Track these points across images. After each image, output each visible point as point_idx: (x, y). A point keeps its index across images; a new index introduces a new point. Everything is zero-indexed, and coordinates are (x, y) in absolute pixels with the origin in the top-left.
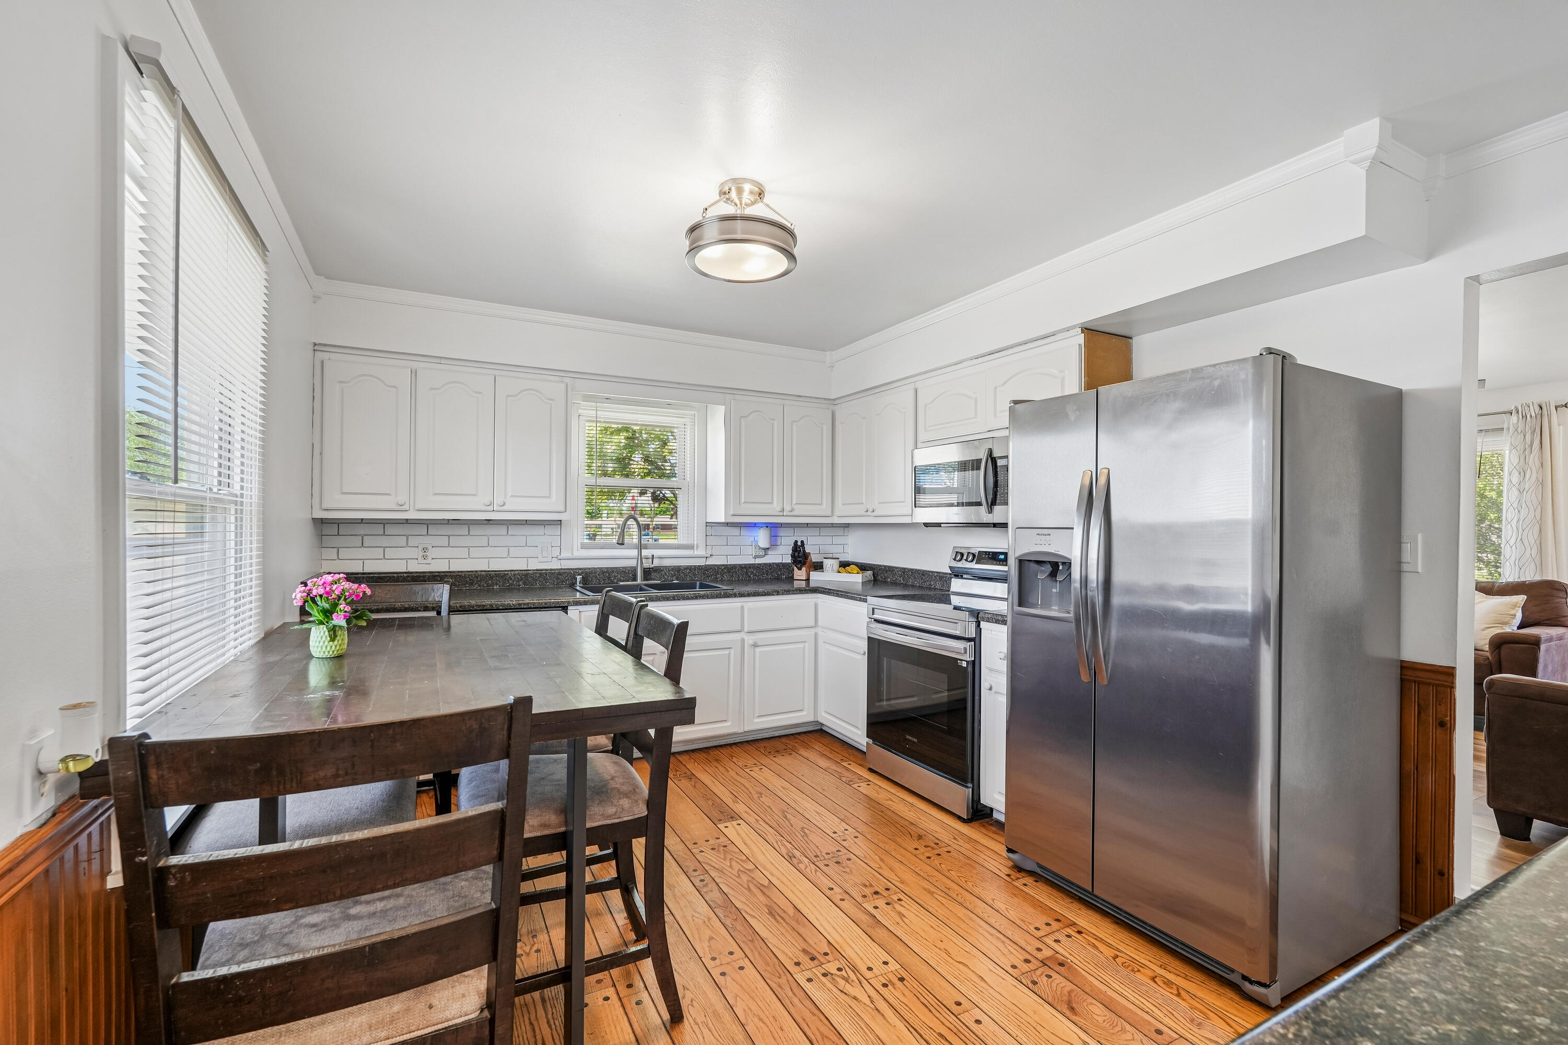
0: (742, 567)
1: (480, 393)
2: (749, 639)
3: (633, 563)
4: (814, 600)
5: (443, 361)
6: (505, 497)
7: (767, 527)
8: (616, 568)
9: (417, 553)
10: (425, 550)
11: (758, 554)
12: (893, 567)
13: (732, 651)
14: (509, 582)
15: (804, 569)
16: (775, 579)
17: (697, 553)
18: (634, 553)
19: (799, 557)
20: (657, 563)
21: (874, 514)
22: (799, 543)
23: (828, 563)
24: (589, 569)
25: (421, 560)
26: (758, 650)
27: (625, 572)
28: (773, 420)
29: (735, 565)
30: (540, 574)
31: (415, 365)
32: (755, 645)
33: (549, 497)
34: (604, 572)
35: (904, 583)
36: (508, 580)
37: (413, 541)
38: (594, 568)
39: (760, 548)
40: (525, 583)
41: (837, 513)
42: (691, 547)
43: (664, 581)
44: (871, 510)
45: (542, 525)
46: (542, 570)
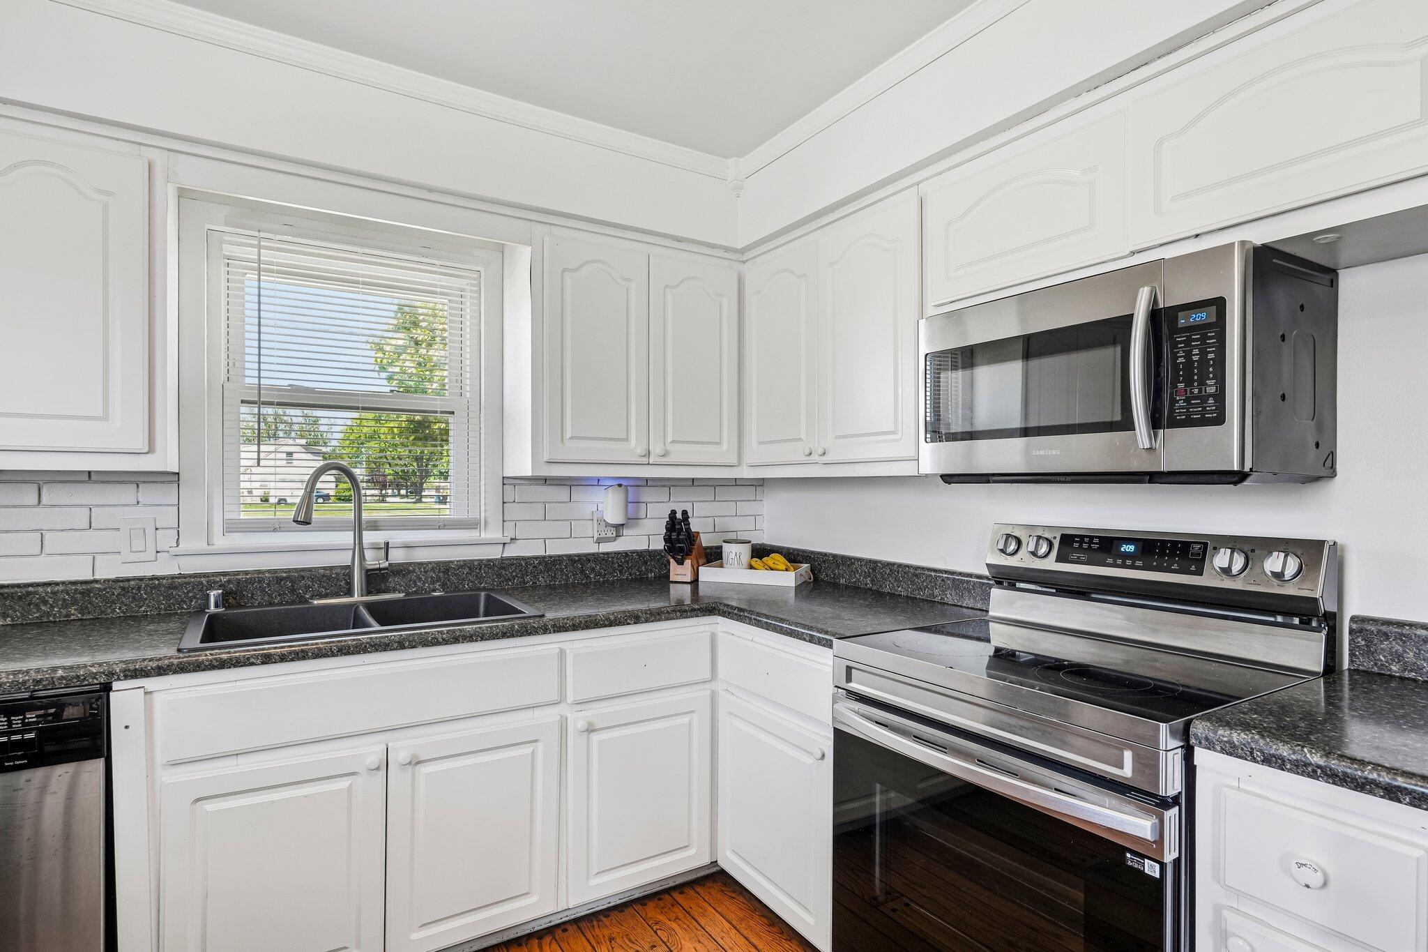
0: (575, 560)
2: (577, 720)
3: (344, 559)
4: (708, 628)
7: (620, 485)
8: (310, 570)
11: (603, 535)
12: (850, 558)
13: (540, 746)
14: (39, 609)
15: (688, 562)
16: (636, 580)
17: (486, 535)
18: (347, 538)
19: (679, 541)
20: (397, 556)
21: (826, 459)
22: (679, 516)
23: (730, 551)
24: (246, 573)
26: (596, 737)
27: (329, 578)
28: (629, 280)
29: (559, 556)
30: (123, 589)
32: (590, 730)
33: (105, 417)
34: (278, 581)
35: (875, 588)
36: (37, 606)
38: (259, 572)
39: (607, 525)
40: (82, 610)
41: (749, 458)
42: (472, 525)
43: (416, 593)
44: (821, 451)
45: (131, 482)
46: (128, 580)
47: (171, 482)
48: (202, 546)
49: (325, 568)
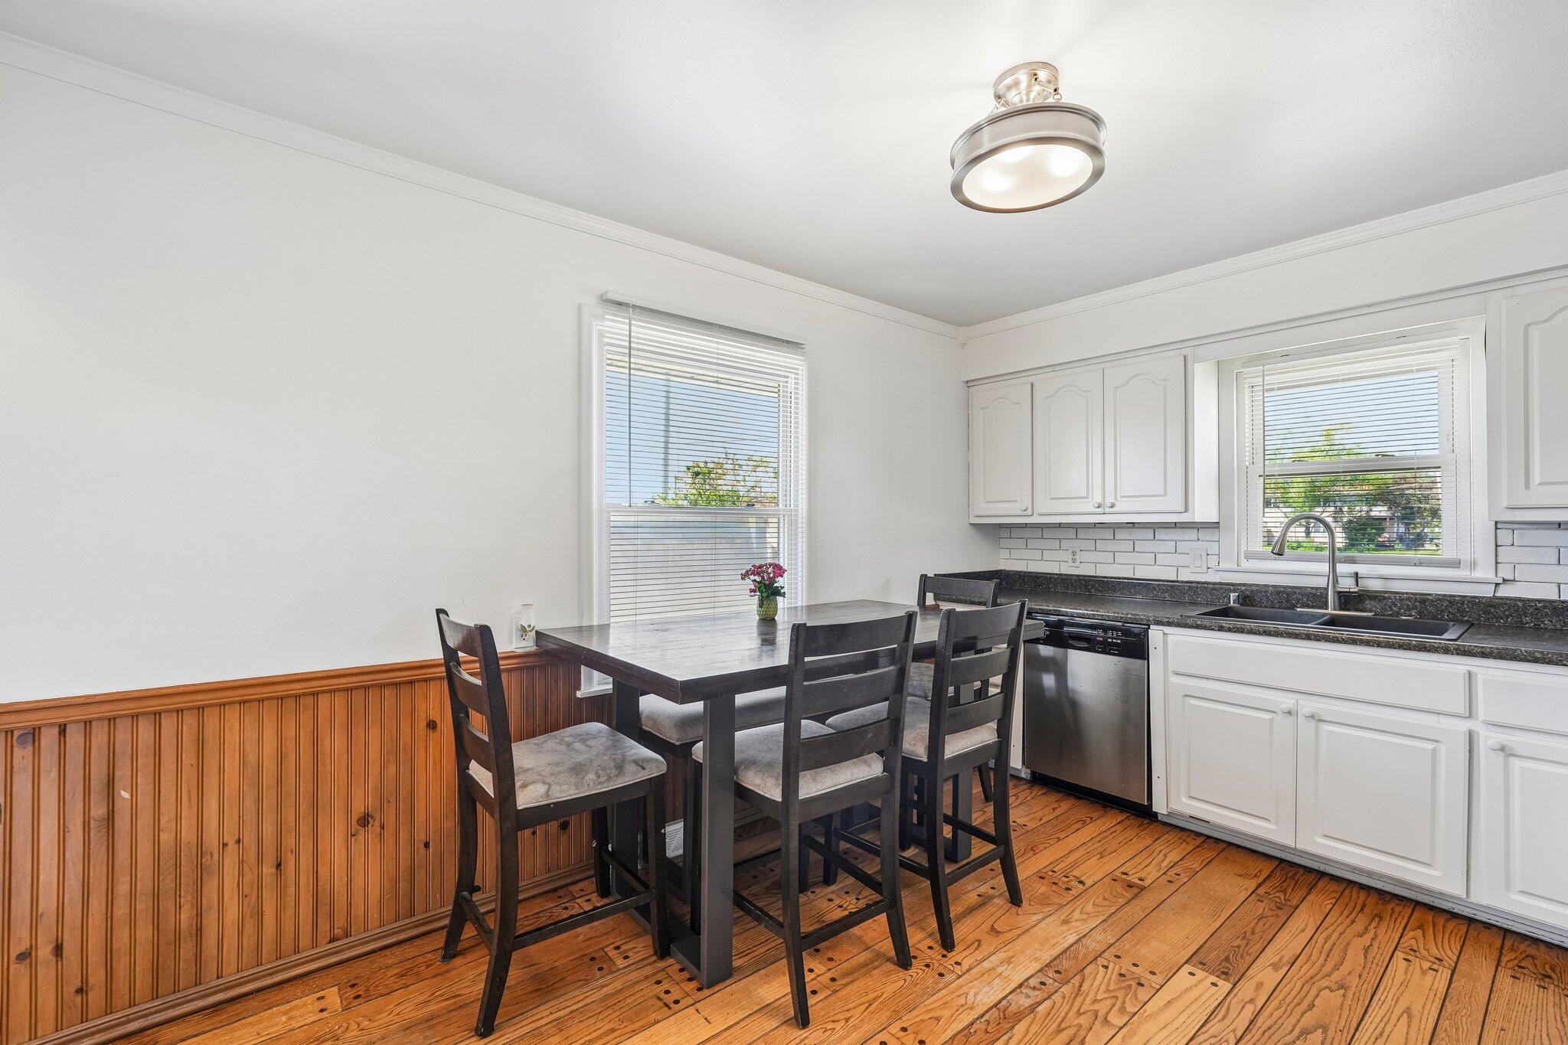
1: (1089, 391)
2: (1491, 736)
5: (1056, 368)
6: (1116, 498)
8: (1301, 588)
9: (1067, 556)
10: (1074, 553)
13: (1443, 746)
17: (1478, 574)
20: (1375, 585)
24: (1257, 585)
25: (1071, 564)
26: (1513, 760)
27: (1315, 595)
30: (1189, 587)
31: (1033, 379)
32: (1506, 751)
34: (1278, 593)
36: (1153, 591)
37: (1065, 544)
40: (1172, 596)
42: (1456, 564)
45: (1195, 528)
46: (1192, 582)
47: (1215, 528)
48: (1234, 566)
49: (1312, 588)
